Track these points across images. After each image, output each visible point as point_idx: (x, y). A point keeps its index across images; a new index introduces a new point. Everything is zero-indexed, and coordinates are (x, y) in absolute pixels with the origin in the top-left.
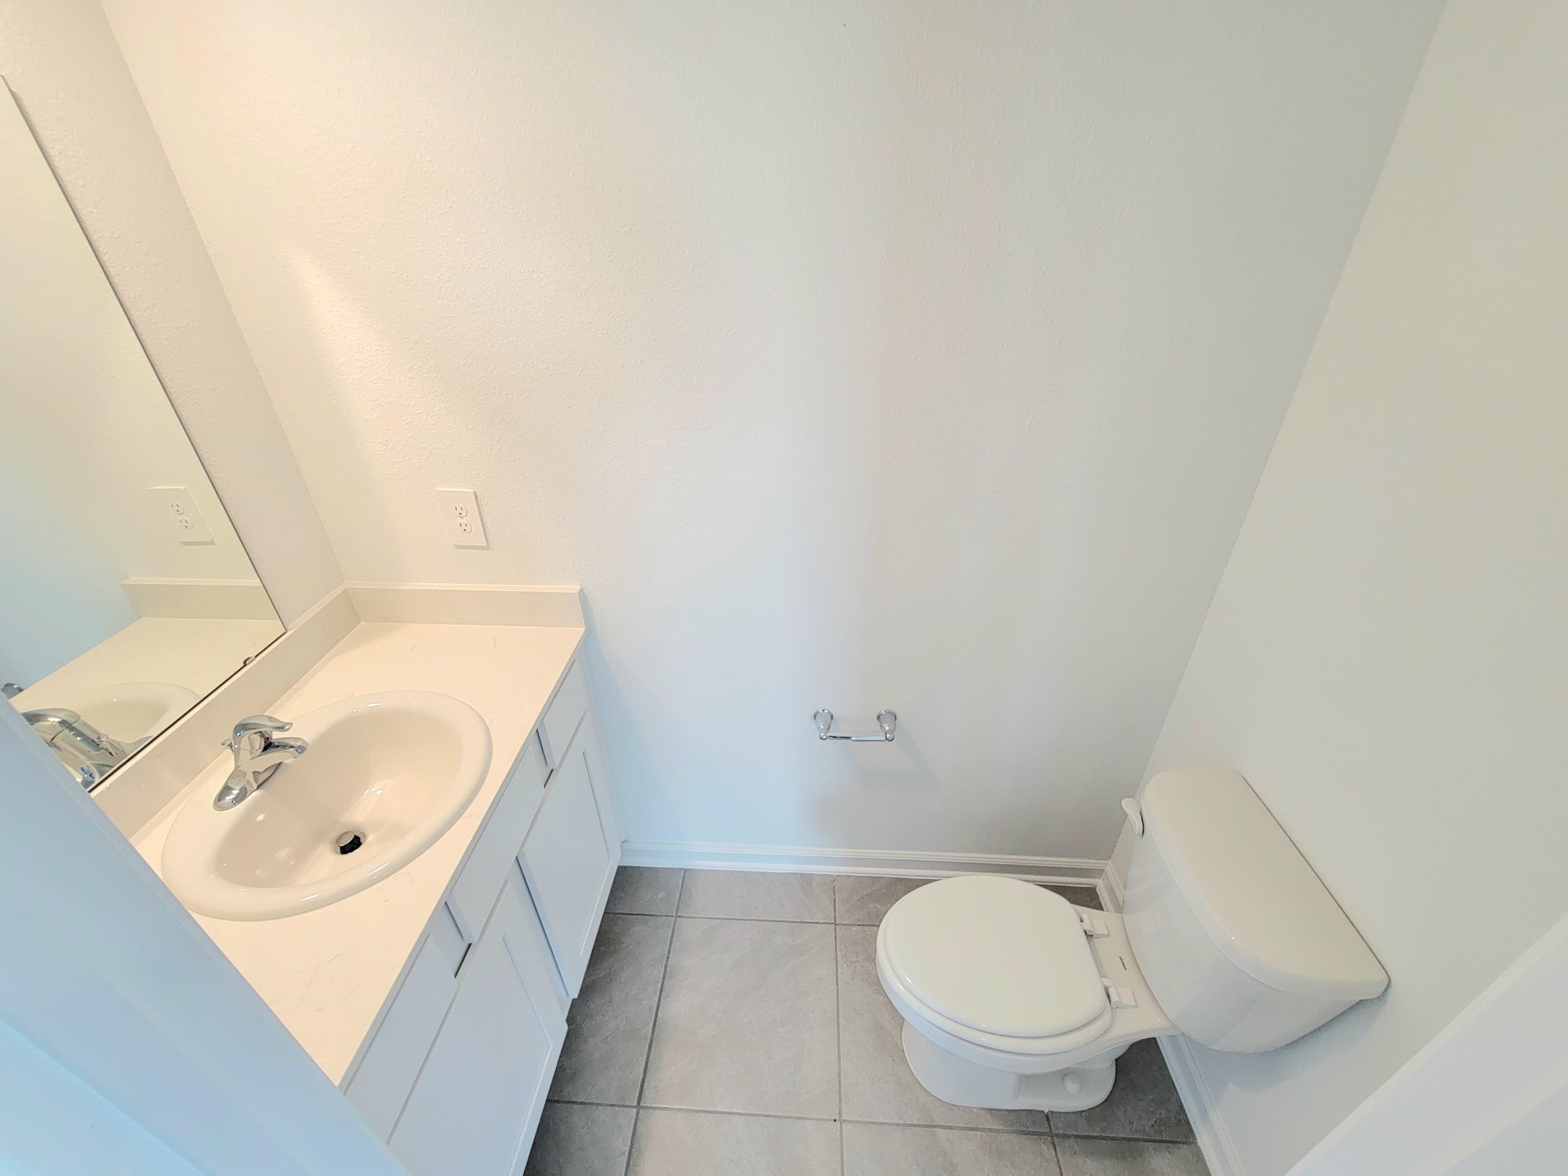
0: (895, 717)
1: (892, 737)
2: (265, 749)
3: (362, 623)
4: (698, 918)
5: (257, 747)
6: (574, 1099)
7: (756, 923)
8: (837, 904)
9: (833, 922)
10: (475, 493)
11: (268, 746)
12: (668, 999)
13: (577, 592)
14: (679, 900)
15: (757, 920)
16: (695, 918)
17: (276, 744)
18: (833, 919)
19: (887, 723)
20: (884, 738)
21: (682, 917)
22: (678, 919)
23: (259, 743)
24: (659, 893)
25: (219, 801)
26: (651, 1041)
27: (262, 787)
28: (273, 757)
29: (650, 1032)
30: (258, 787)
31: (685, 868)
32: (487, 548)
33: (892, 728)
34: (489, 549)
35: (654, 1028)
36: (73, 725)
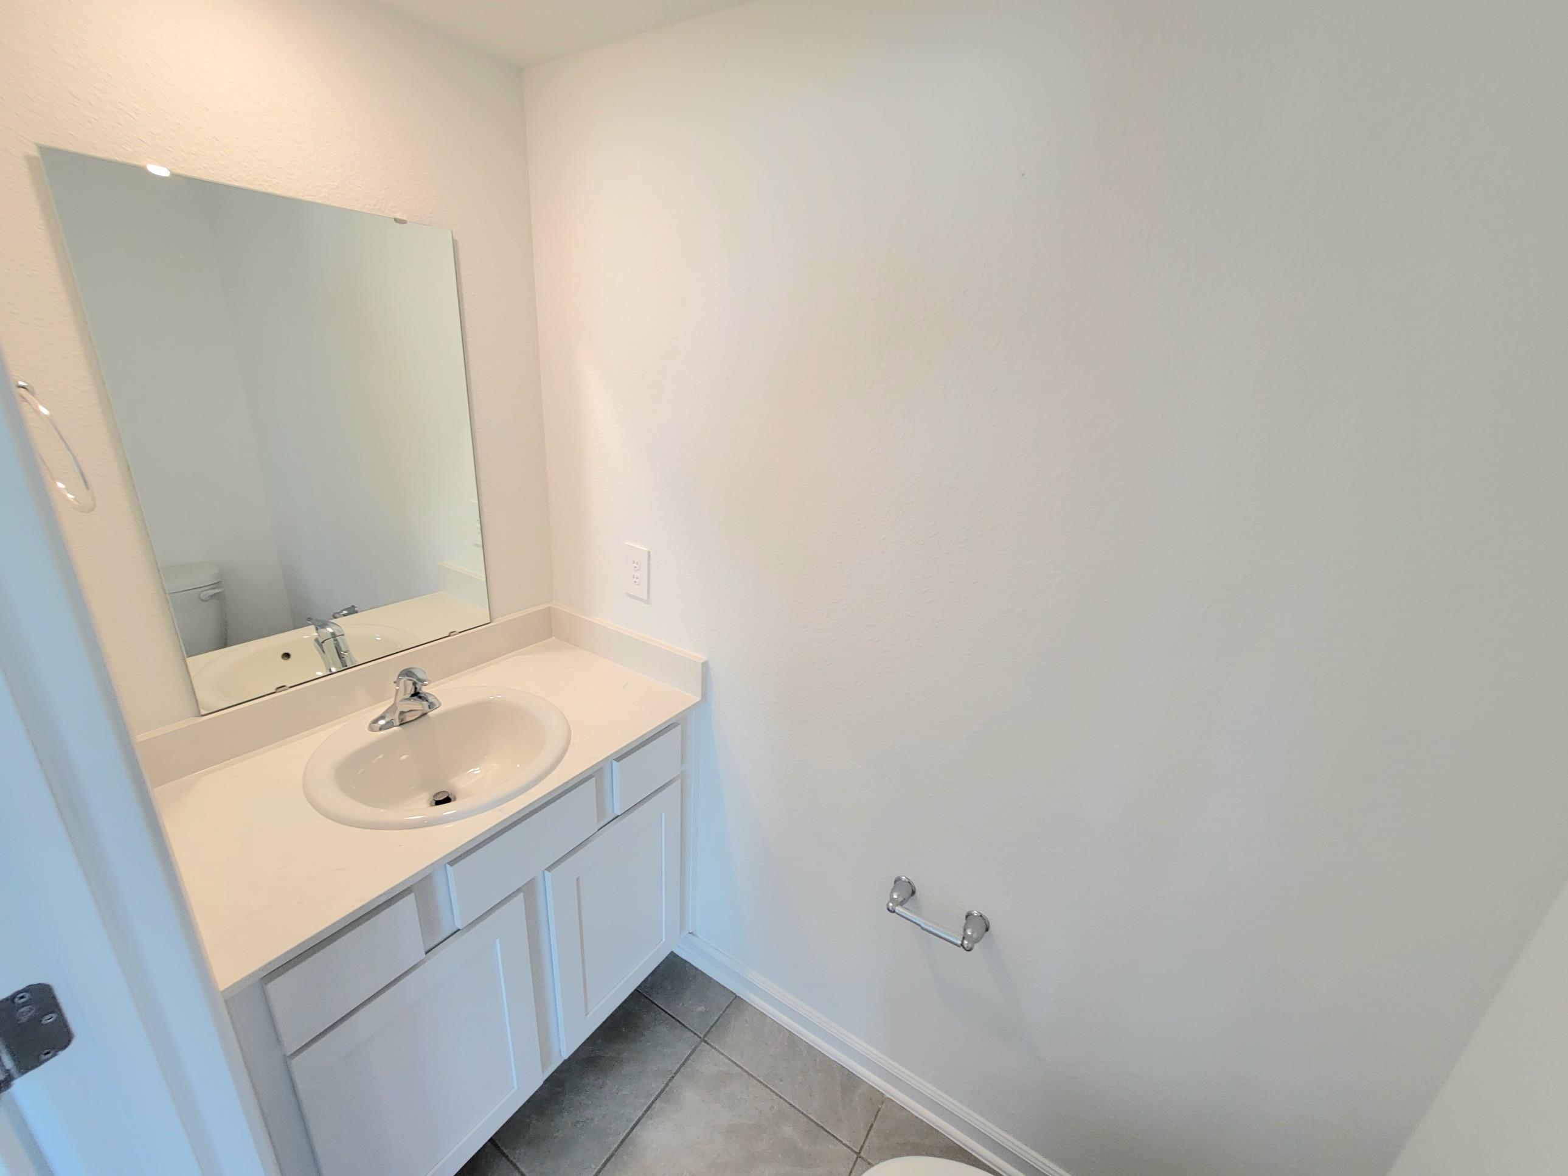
0: (987, 930)
1: (970, 946)
2: (413, 696)
3: (553, 638)
4: (722, 1054)
5: (408, 692)
6: (519, 1165)
7: (775, 1096)
8: (872, 1133)
9: (857, 1151)
10: (649, 553)
11: (416, 694)
12: (650, 1122)
13: (701, 662)
14: (714, 1025)
15: (777, 1095)
16: (719, 1051)
17: (422, 695)
18: (859, 1147)
19: (973, 928)
20: (959, 942)
21: (708, 1044)
22: (703, 1043)
23: (411, 690)
24: (701, 1006)
25: (374, 723)
26: (611, 1156)
27: (404, 726)
28: (417, 705)
29: (615, 1146)
30: (401, 725)
31: (738, 994)
32: (647, 602)
33: (975, 935)
34: (648, 603)
35: (622, 1142)
36: (338, 638)
